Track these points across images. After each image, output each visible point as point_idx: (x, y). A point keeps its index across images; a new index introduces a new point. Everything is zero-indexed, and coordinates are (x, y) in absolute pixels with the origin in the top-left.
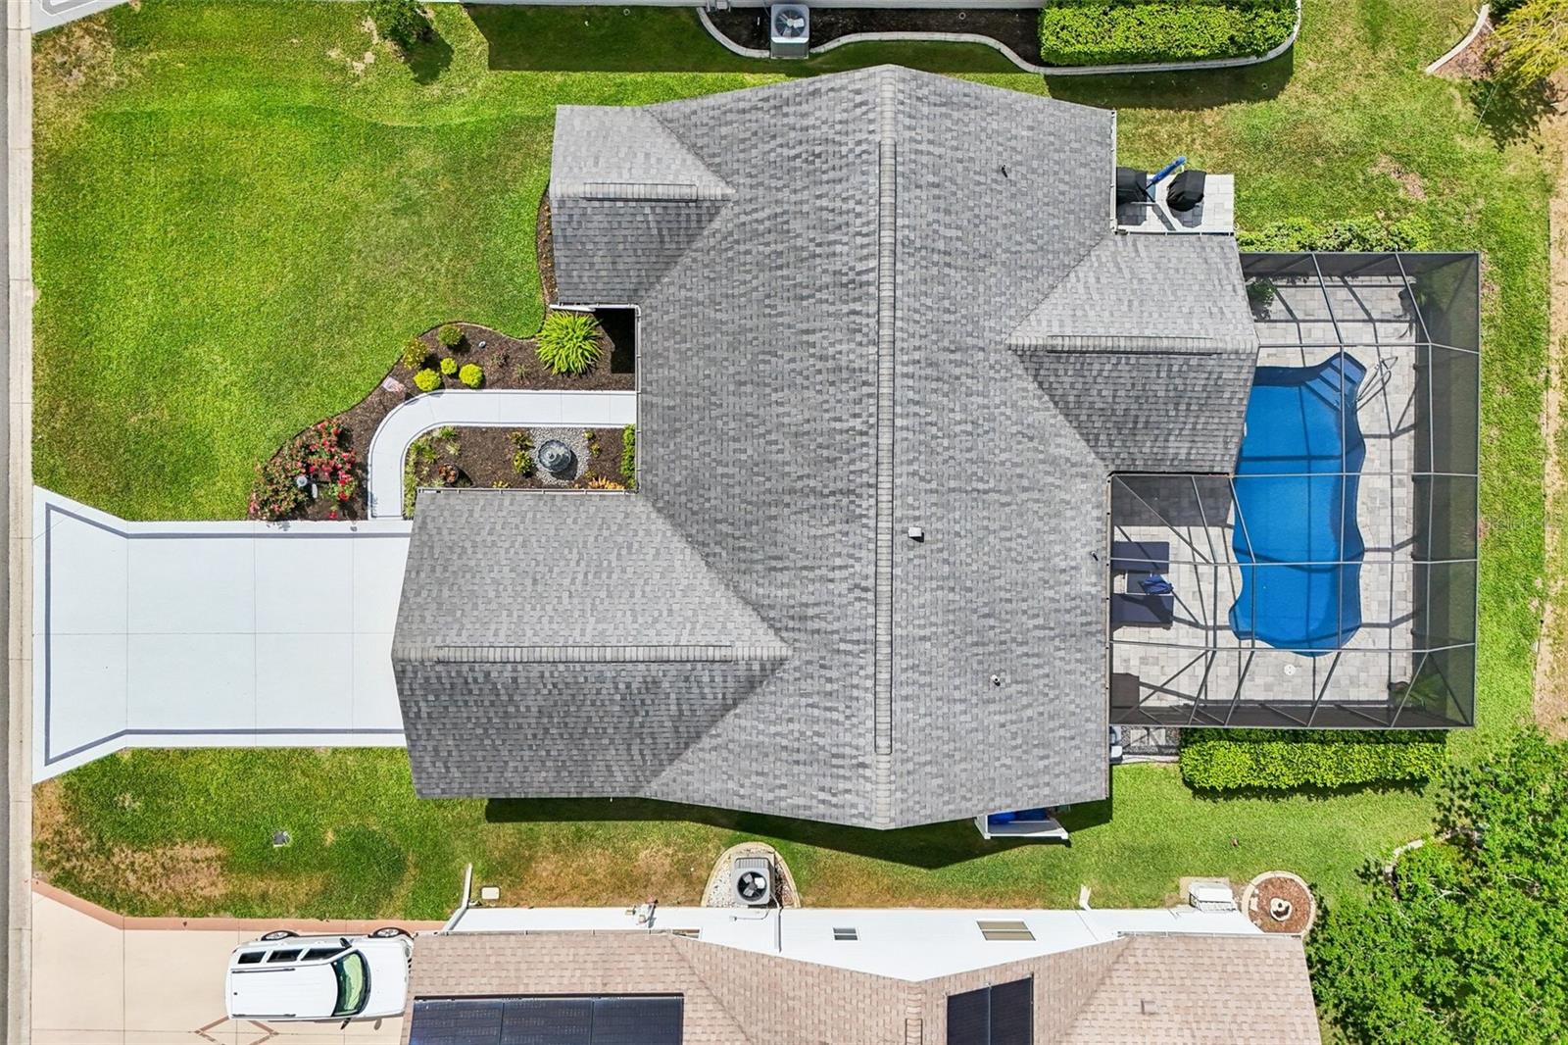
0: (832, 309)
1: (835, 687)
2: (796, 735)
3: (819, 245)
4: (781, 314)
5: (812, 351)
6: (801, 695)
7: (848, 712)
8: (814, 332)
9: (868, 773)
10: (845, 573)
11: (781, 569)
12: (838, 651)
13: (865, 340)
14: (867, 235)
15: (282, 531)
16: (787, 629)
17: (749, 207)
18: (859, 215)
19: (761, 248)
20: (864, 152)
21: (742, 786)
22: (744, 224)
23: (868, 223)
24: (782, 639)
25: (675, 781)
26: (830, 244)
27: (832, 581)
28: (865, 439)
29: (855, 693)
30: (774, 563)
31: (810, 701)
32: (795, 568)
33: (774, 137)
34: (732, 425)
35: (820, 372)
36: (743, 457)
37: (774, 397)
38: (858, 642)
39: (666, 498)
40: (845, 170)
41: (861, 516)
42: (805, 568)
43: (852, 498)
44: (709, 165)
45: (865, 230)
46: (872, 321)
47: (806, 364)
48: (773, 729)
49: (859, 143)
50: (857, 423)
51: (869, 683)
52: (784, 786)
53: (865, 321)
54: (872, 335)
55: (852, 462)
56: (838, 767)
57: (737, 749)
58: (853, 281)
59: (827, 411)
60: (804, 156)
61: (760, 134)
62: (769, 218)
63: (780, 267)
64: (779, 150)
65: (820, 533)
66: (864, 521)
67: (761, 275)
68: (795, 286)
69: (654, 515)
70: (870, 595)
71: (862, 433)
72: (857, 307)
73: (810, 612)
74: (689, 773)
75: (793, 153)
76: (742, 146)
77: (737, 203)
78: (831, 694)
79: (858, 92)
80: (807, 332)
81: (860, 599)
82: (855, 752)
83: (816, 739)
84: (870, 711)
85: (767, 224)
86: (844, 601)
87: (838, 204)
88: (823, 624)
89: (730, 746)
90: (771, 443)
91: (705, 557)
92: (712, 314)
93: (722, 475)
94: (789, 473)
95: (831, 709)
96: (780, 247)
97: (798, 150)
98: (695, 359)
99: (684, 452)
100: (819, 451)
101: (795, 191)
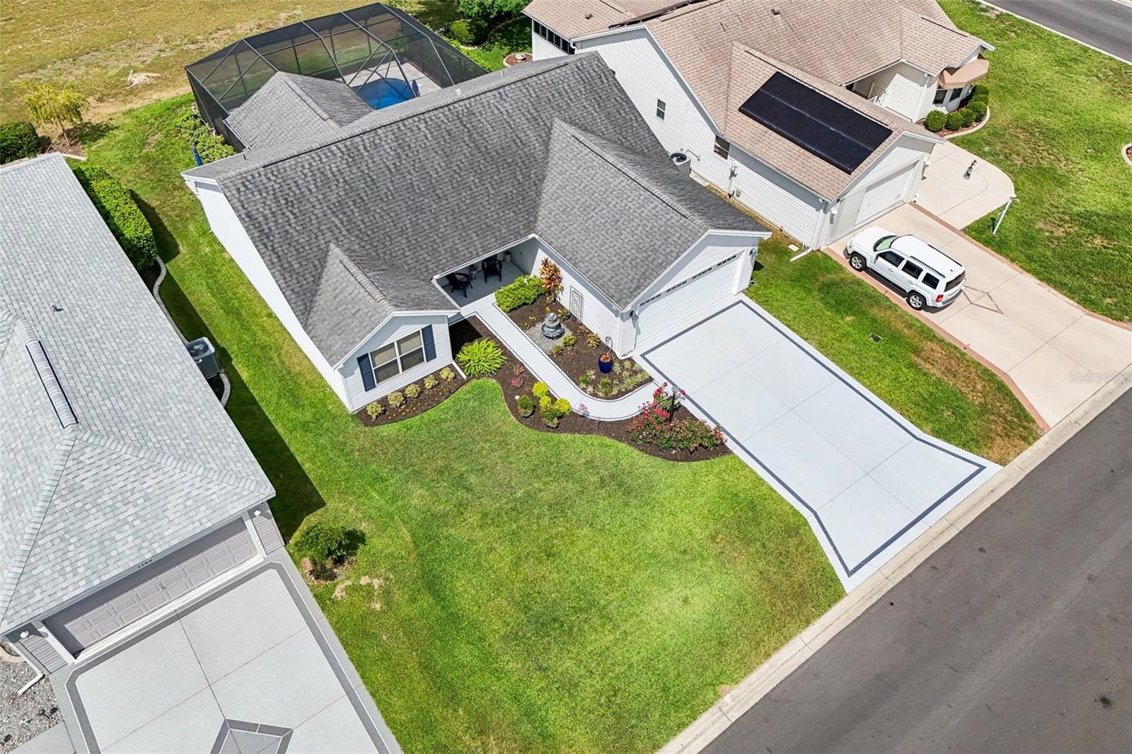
0: (370, 161)
1: (554, 92)
2: (589, 102)
3: (337, 180)
4: (388, 188)
5: (398, 164)
6: (570, 106)
7: (561, 82)
8: (387, 166)
9: (579, 65)
10: (499, 107)
11: (520, 138)
12: (537, 96)
13: (377, 138)
14: (319, 156)
15: (721, 431)
16: (545, 124)
17: (336, 231)
19: (357, 215)
20: (273, 175)
21: (631, 118)
22: (347, 230)
23: (313, 158)
24: (552, 125)
25: (656, 153)
26: (335, 176)
27: (507, 111)
28: (428, 119)
29: (550, 82)
31: (569, 101)
32: (514, 132)
33: (287, 231)
34: (464, 194)
35: (407, 155)
36: (477, 181)
37: (435, 176)
38: (526, 89)
39: (526, 217)
40: (288, 182)
41: (467, 108)
42: (510, 126)
43: (461, 116)
44: (323, 268)
45: (317, 159)
46: (365, 137)
47: (407, 165)
48: (595, 114)
49: (269, 179)
50: (422, 126)
51: (541, 77)
53: (367, 141)
54: (372, 134)
55: (443, 123)
56: (587, 78)
58: (349, 154)
59: (425, 144)
60: (290, 208)
61: (288, 241)
62: (337, 216)
63: (361, 198)
64: (293, 225)
65: (489, 126)
66: (468, 106)
67: (372, 209)
68: (368, 186)
69: (540, 218)
70: (501, 90)
71: (426, 122)
72: (361, 147)
73: (529, 116)
74: (647, 148)
75: (291, 217)
76: (301, 250)
77: (337, 239)
78: (559, 93)
79: (238, 190)
80: (389, 170)
81: (506, 95)
82: (575, 73)
83: (584, 93)
84: (553, 73)
85: (341, 216)
86: (512, 102)
87: (309, 178)
88: (530, 108)
89: (619, 132)
90: (460, 168)
91: (542, 181)
92: (410, 230)
93: (494, 189)
94: (470, 152)
95: (565, 90)
96: (350, 203)
97: (288, 214)
98: (441, 230)
99: (496, 216)
100: (449, 141)
101: (314, 206)
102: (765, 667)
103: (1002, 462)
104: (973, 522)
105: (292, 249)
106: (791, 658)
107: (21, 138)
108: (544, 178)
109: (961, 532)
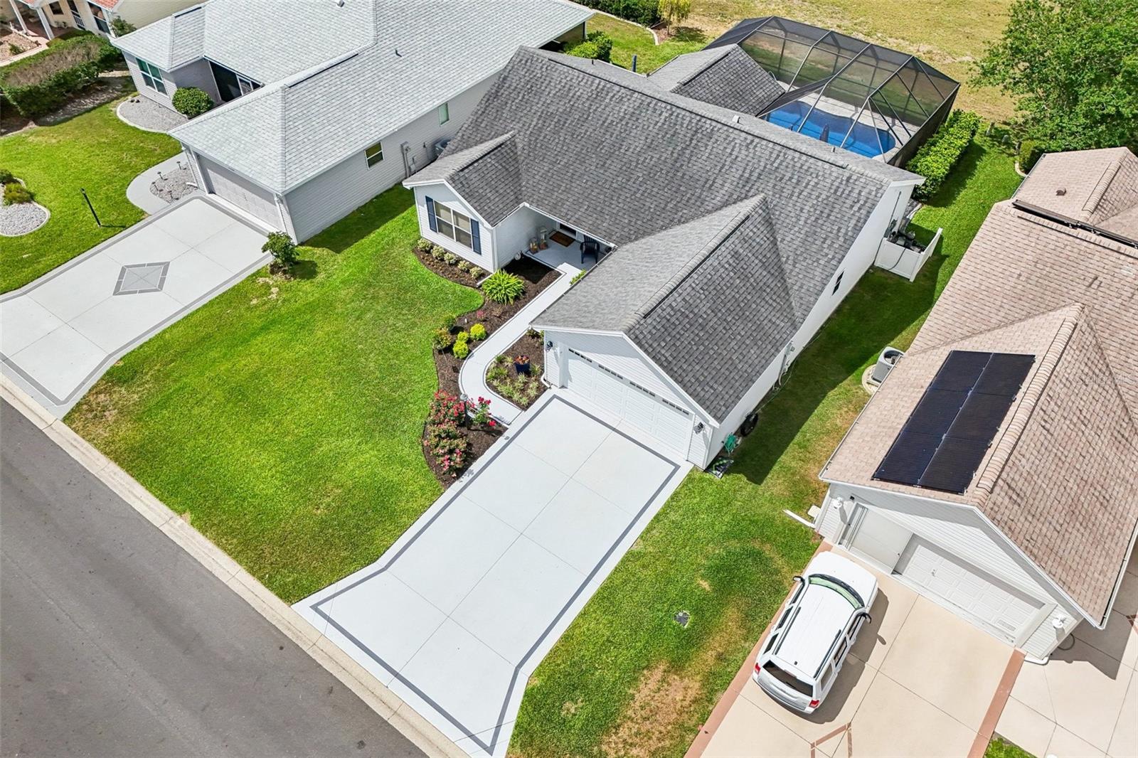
0: (603, 107)
1: (796, 177)
2: (812, 210)
3: (570, 101)
4: (587, 131)
5: (614, 123)
6: (790, 198)
7: (814, 175)
8: (606, 119)
9: (854, 177)
10: (737, 149)
11: (714, 182)
12: (777, 168)
13: (629, 97)
15: (471, 476)
16: (748, 191)
17: (526, 128)
18: (572, 79)
19: (549, 129)
20: (547, 68)
21: (827, 255)
22: (531, 132)
23: (578, 77)
24: (753, 196)
25: (801, 298)
26: (573, 97)
27: (737, 157)
28: (675, 114)
29: (805, 167)
30: (708, 185)
31: (796, 194)
32: (717, 175)
33: (507, 103)
34: (620, 179)
35: (627, 123)
36: (641, 179)
37: (622, 151)
38: (778, 156)
39: (632, 232)
40: (547, 78)
41: (712, 130)
42: (722, 168)
43: (700, 131)
44: (491, 139)
45: (580, 79)
46: (623, 90)
47: (618, 129)
48: (801, 223)
49: (542, 68)
50: (665, 115)
51: (804, 158)
52: (840, 228)
53: (620, 94)
54: (629, 93)
55: (682, 125)
56: (843, 193)
57: (802, 249)
58: (598, 92)
60: (526, 93)
61: (499, 109)
62: (539, 120)
63: (565, 123)
64: (514, 103)
65: (707, 155)
66: (716, 129)
67: (561, 134)
68: (578, 120)
69: (637, 242)
70: (757, 140)
71: (671, 115)
72: (611, 94)
73: (746, 175)
74: (801, 287)
75: (520, 98)
76: (497, 120)
77: (519, 131)
78: (799, 181)
79: (521, 61)
80: (604, 122)
81: (756, 146)
82: (839, 180)
83: (820, 199)
84: (820, 163)
85: (540, 122)
86: (751, 155)
87: (559, 86)
88: (757, 171)
89: (798, 252)
90: (644, 162)
91: (680, 222)
92: (559, 166)
93: (642, 195)
94: (666, 158)
95: (808, 184)
96: (556, 120)
97: (521, 95)
98: (573, 184)
99: (615, 211)
100: (665, 139)
101: (538, 103)
104: (403, 737)
105: (495, 115)
108: (684, 223)
109: (386, 722)
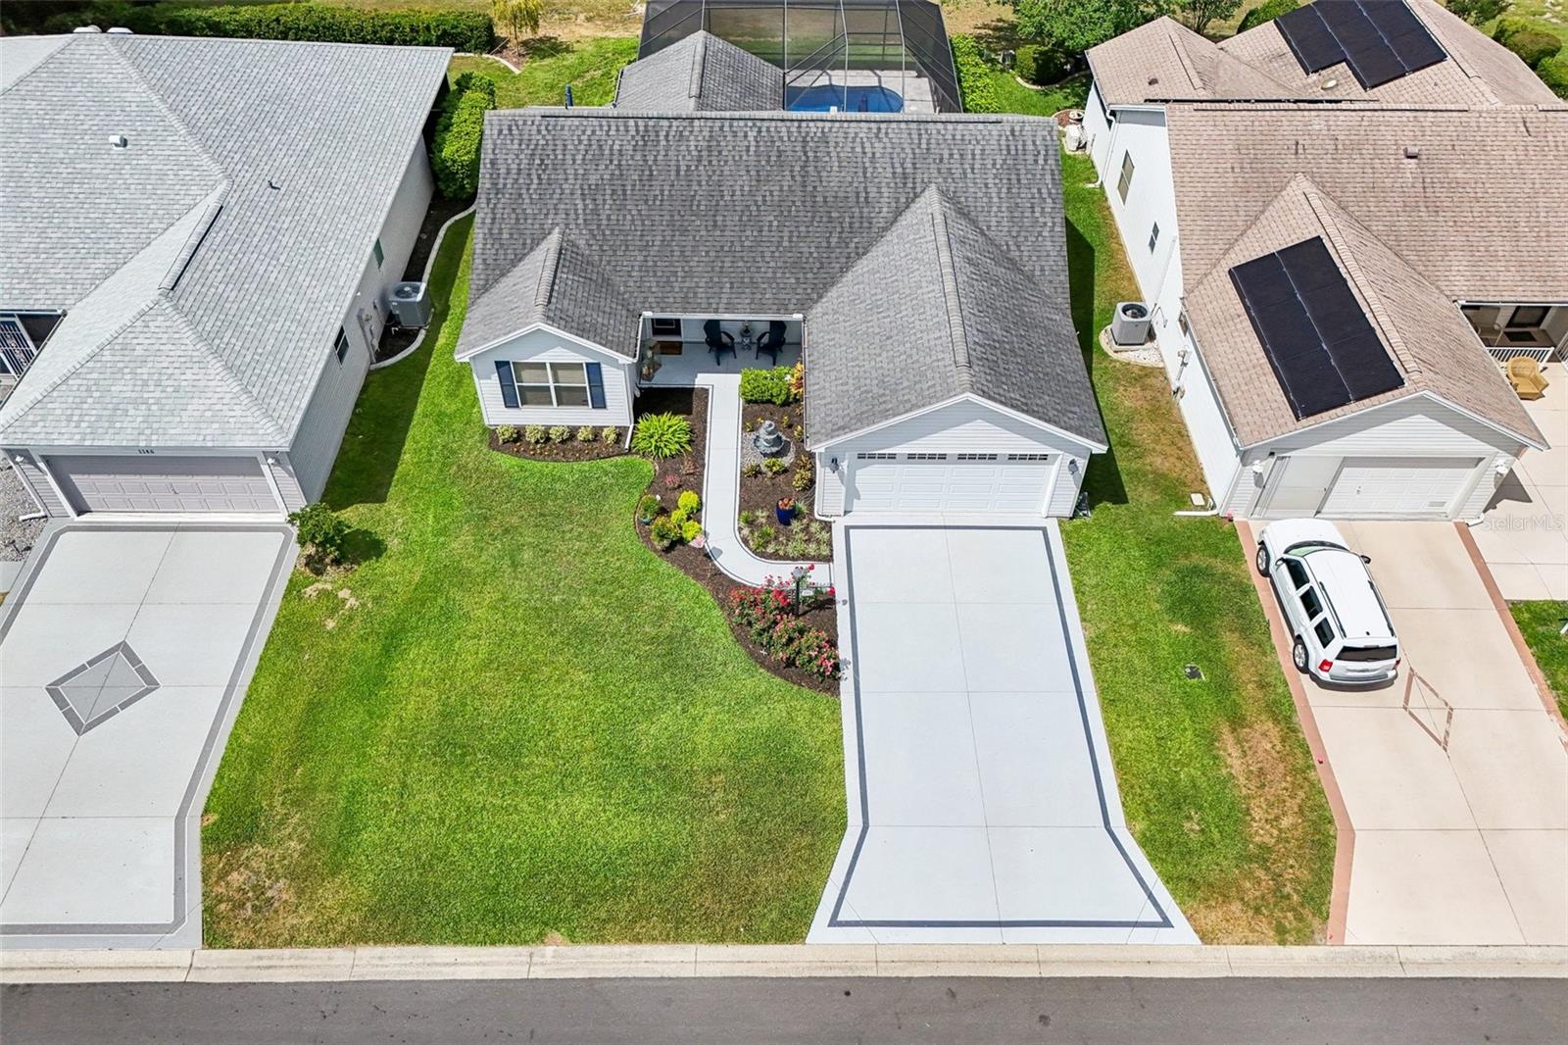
0: (662, 153)
1: (955, 151)
2: (997, 181)
3: (611, 161)
4: (662, 191)
5: (693, 168)
6: (966, 177)
7: (974, 142)
8: (678, 166)
9: (1017, 128)
10: (867, 145)
11: (867, 193)
12: (928, 149)
13: (689, 129)
14: (609, 126)
15: (851, 667)
16: (914, 188)
17: (573, 216)
18: (594, 132)
19: (607, 207)
20: (547, 129)
21: (1045, 224)
22: (585, 220)
23: (601, 126)
24: (923, 191)
25: (1051, 282)
26: (612, 154)
27: (874, 153)
28: (764, 129)
29: (958, 137)
30: (862, 199)
31: (969, 171)
32: (865, 182)
33: (520, 195)
34: (748, 233)
35: (710, 162)
36: (775, 223)
37: (727, 198)
38: (920, 135)
39: (809, 291)
40: (557, 142)
41: (823, 132)
42: (865, 173)
43: (809, 139)
44: (532, 249)
45: (606, 128)
46: (675, 123)
47: (703, 173)
48: (995, 200)
49: (539, 132)
50: (752, 135)
51: (950, 127)
52: (1039, 190)
53: (674, 128)
54: (686, 123)
55: (781, 138)
56: (1017, 150)
57: (1016, 229)
58: (643, 137)
59: (741, 157)
60: (540, 172)
61: (514, 206)
62: (584, 200)
63: (624, 191)
64: (531, 191)
65: (836, 164)
66: (826, 130)
67: (629, 207)
68: (640, 180)
69: (824, 300)
71: (760, 132)
72: (663, 134)
73: (899, 170)
74: (1042, 270)
75: (536, 181)
76: (522, 221)
77: (567, 225)
78: (961, 155)
79: (500, 132)
80: (678, 171)
81: (887, 133)
82: (1004, 138)
83: (998, 166)
84: (971, 126)
85: (588, 202)
86: (889, 145)
87: (582, 147)
88: (908, 160)
89: (1015, 234)
90: (765, 201)
91: (859, 256)
92: (656, 248)
93: (790, 242)
94: (789, 186)
95: (973, 155)
96: (609, 192)
97: (534, 177)
98: (691, 264)
99: (770, 275)
100: (772, 163)
101: (566, 179)
102: (624, 949)
103: (1206, 937)
104: (1075, 979)
105: (513, 216)
106: (664, 962)
107: (472, 30)
108: (864, 254)
109: (1041, 979)
